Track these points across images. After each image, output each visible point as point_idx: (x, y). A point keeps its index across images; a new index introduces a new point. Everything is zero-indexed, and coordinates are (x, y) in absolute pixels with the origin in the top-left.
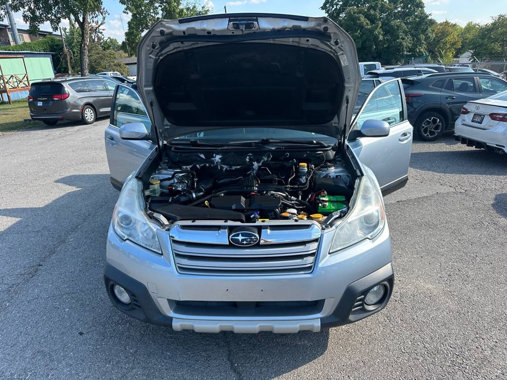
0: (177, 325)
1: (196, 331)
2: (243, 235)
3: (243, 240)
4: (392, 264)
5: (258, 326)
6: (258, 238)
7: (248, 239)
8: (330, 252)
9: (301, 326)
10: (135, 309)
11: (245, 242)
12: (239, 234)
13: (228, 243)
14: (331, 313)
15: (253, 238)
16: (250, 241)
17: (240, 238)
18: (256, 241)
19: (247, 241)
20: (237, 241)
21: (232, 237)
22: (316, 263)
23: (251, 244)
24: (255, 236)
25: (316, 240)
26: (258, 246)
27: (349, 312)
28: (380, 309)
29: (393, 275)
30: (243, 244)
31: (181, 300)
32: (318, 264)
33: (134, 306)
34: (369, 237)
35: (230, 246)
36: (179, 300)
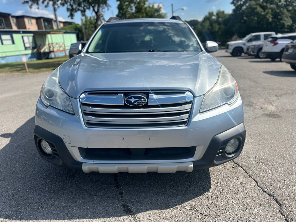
0: (86, 168)
1: (100, 172)
2: (135, 97)
3: (135, 102)
4: (244, 124)
5: (146, 167)
6: (147, 100)
7: (138, 101)
8: (200, 112)
9: (178, 167)
10: (55, 157)
11: (136, 103)
12: (132, 97)
13: (123, 105)
14: (201, 158)
15: (143, 100)
16: (140, 102)
17: (133, 100)
18: (145, 102)
19: (138, 102)
20: (130, 102)
21: (126, 99)
22: (190, 118)
23: (141, 104)
24: (144, 98)
25: (190, 103)
26: (146, 106)
27: (214, 158)
28: (235, 157)
29: (245, 131)
30: (135, 105)
31: (88, 148)
32: (191, 119)
33: (55, 155)
34: (228, 103)
35: (125, 107)
36: (86, 147)
